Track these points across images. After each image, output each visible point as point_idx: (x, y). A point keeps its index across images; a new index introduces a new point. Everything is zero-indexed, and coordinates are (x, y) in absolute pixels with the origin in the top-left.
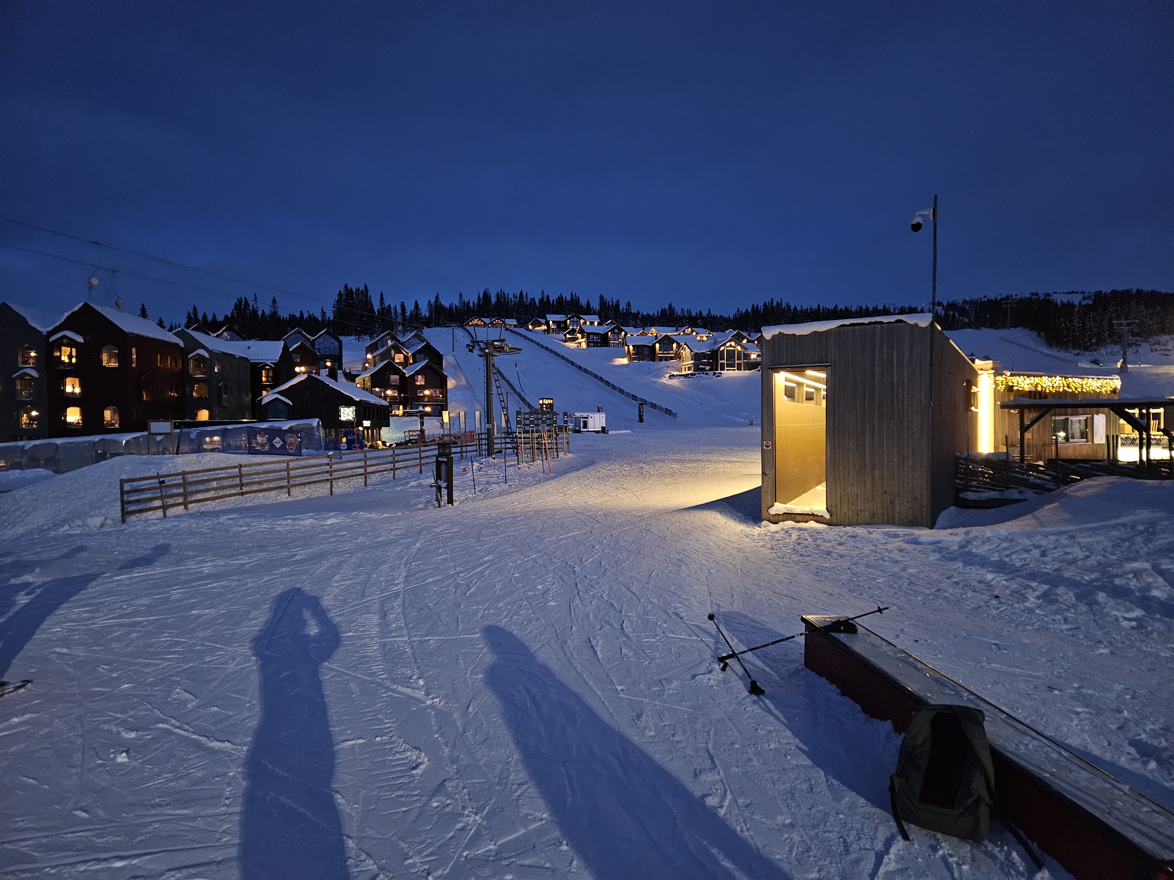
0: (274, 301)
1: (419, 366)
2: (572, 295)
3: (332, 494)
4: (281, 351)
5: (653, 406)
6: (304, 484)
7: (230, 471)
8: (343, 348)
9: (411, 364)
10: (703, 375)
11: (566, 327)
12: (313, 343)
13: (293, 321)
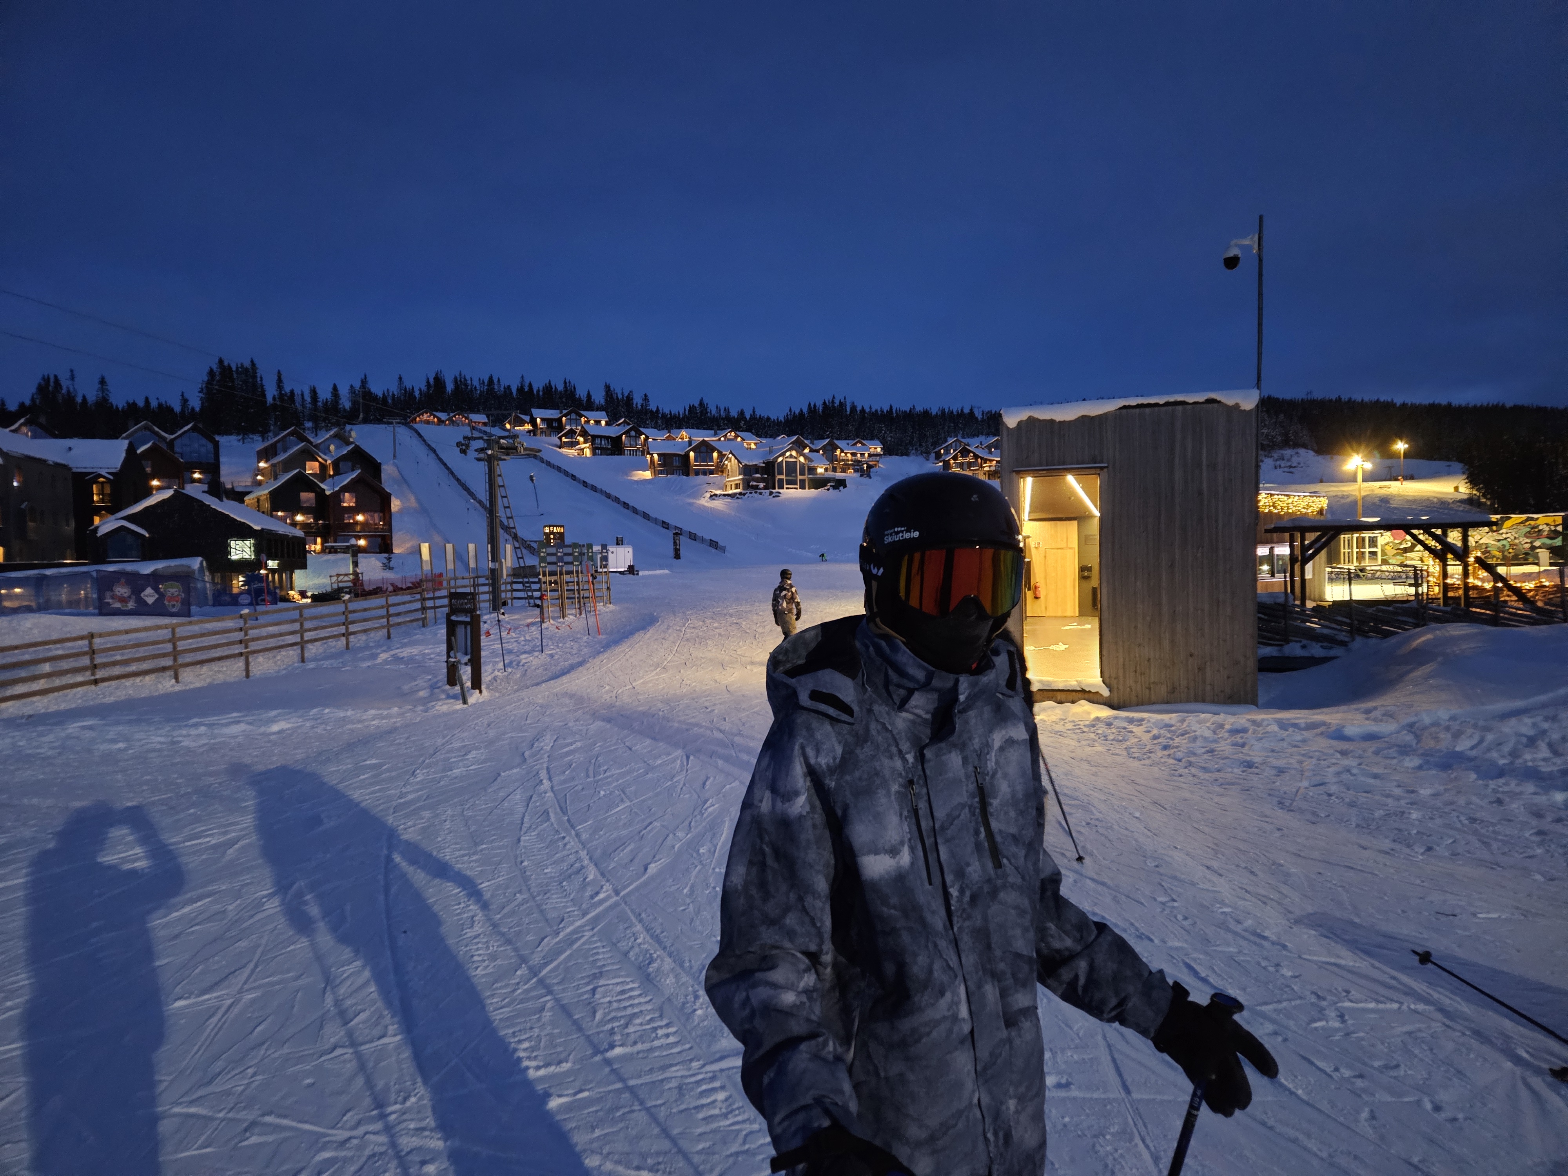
0: (102, 382)
1: (347, 479)
2: (565, 383)
3: (247, 676)
4: (124, 455)
5: (693, 537)
6: (201, 663)
7: (69, 644)
8: (221, 450)
9: (330, 476)
10: (756, 495)
11: (561, 427)
12: (171, 444)
13: (134, 413)
